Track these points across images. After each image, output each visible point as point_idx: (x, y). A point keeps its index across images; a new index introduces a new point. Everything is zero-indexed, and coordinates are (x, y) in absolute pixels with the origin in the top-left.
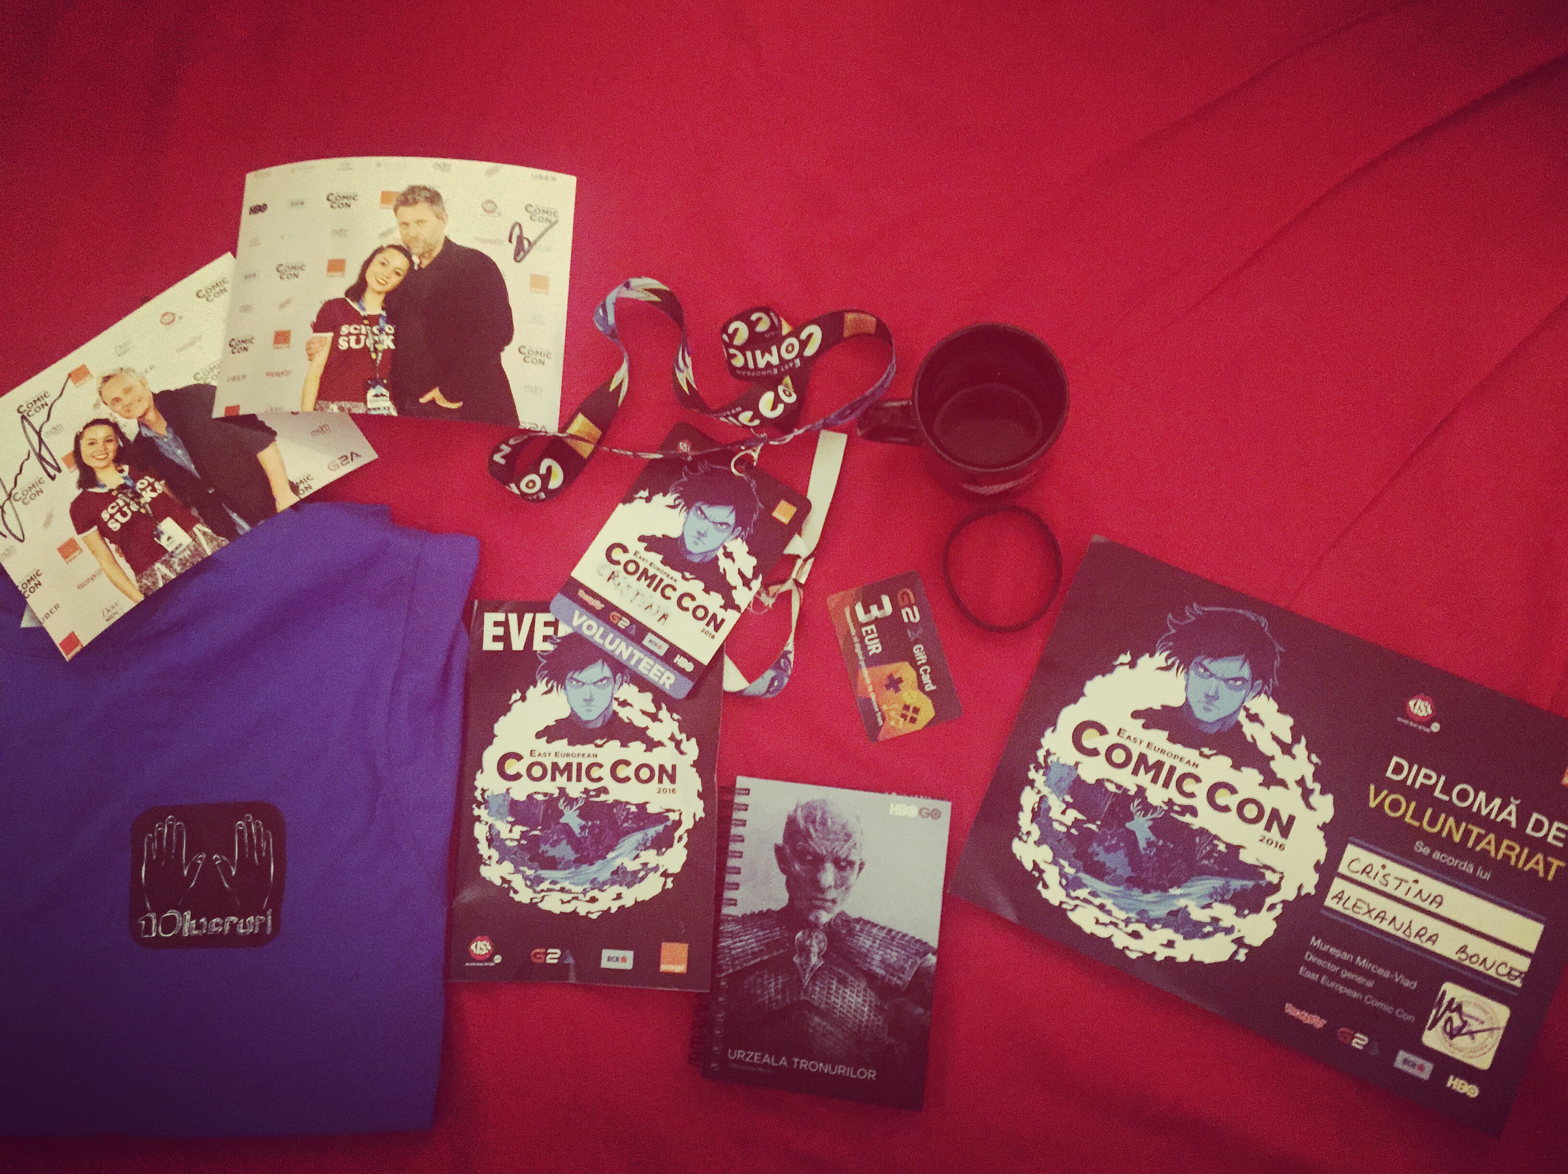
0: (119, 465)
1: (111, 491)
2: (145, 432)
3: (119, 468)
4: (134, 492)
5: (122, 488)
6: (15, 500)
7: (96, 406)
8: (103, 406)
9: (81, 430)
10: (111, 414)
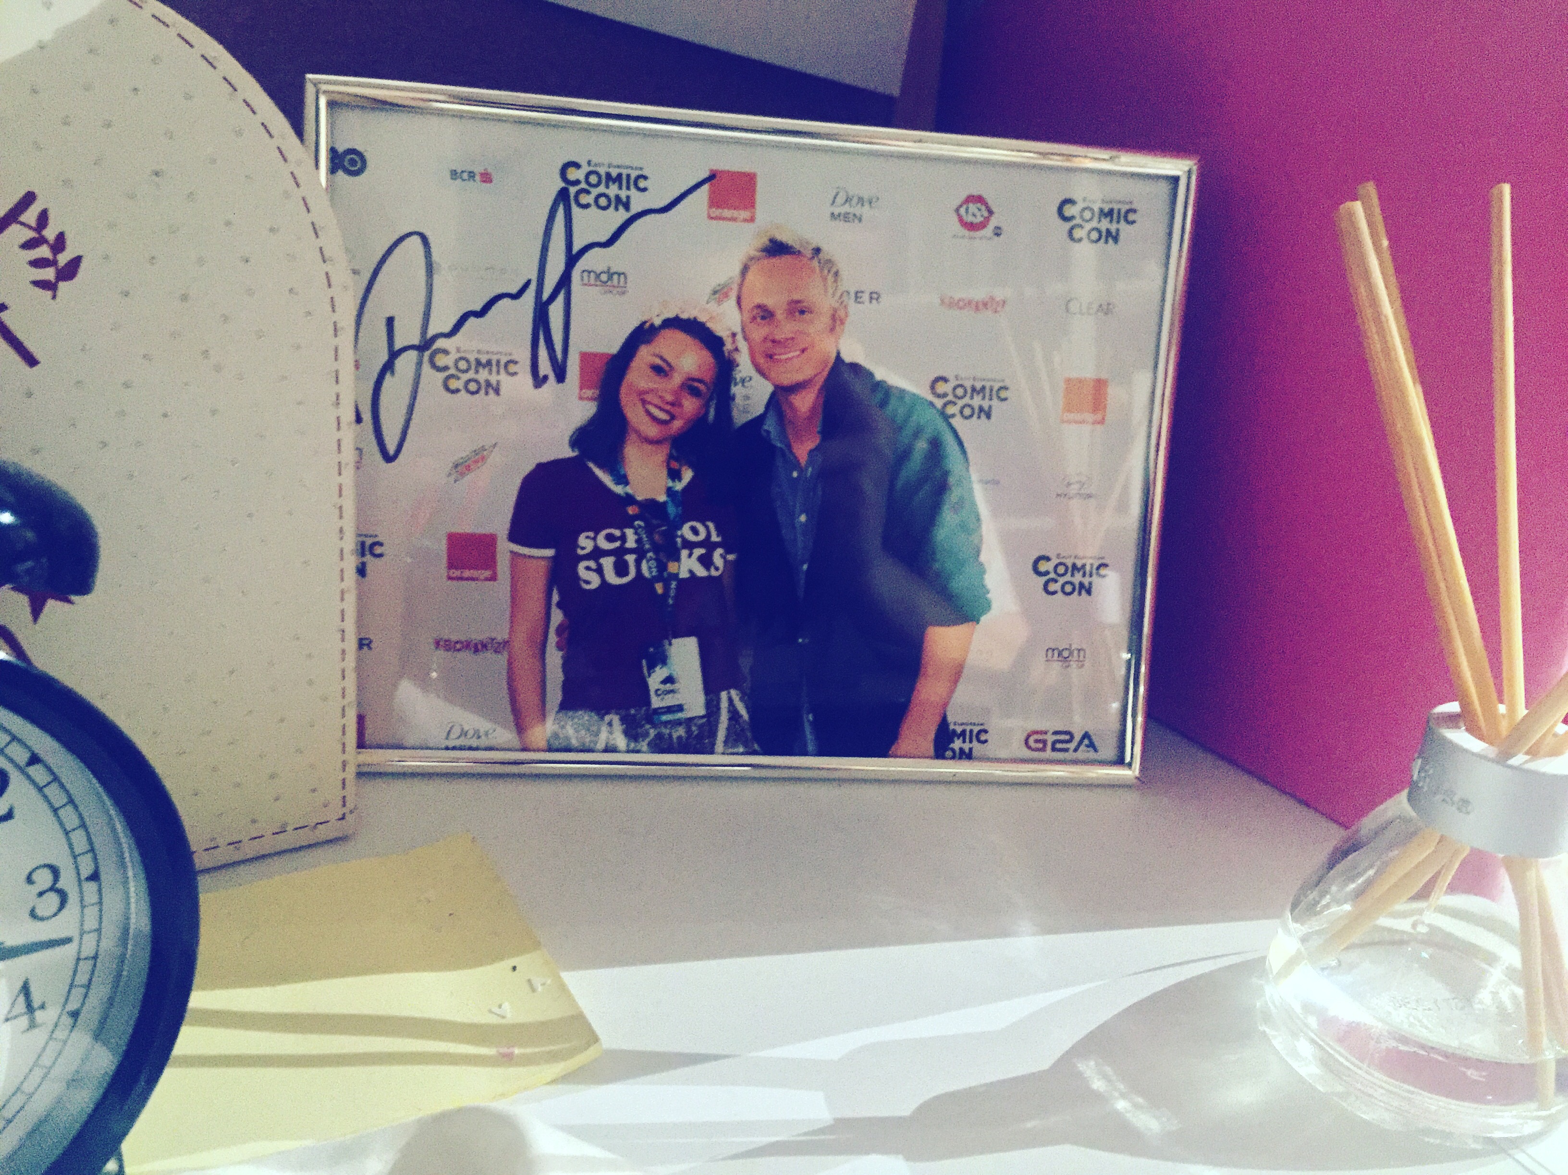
0: (677, 459)
1: (629, 499)
2: (770, 425)
3: (675, 465)
4: (670, 536)
5: (651, 508)
6: (433, 365)
7: (720, 293)
8: (732, 302)
9: (657, 322)
10: (734, 335)
